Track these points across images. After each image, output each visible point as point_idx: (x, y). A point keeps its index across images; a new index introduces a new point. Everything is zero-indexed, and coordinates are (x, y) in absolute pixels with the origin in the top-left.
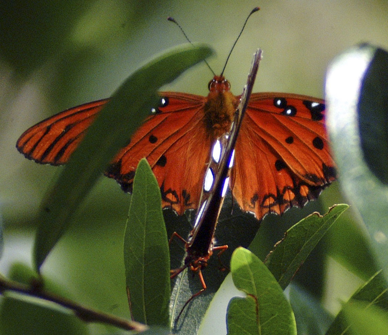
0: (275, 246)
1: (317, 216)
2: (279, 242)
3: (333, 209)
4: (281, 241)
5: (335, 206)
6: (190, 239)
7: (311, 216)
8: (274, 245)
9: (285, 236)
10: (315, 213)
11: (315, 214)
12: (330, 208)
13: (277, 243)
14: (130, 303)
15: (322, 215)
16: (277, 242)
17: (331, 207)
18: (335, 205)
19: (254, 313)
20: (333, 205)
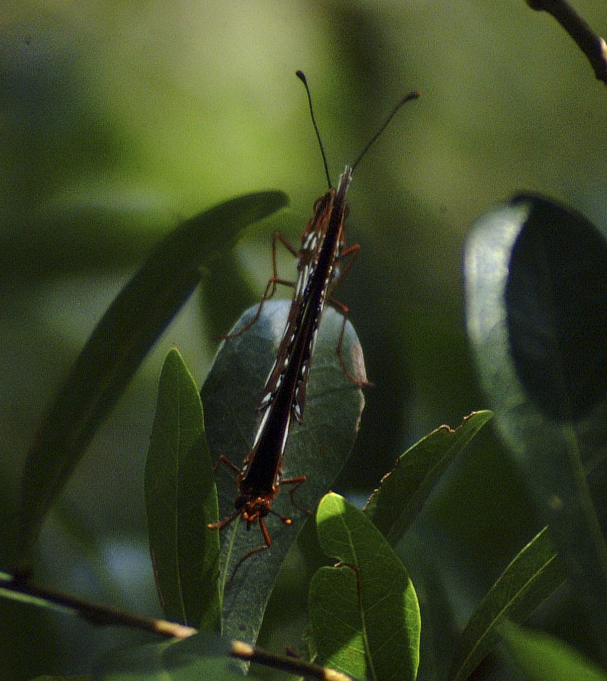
0: (382, 481)
1: (446, 431)
2: (388, 474)
3: (471, 418)
4: (390, 473)
5: (473, 415)
6: (245, 468)
7: (438, 432)
8: (380, 479)
9: (397, 464)
10: (442, 426)
11: (444, 428)
12: (465, 418)
13: (385, 476)
14: (157, 572)
15: (453, 429)
16: (385, 474)
17: (468, 417)
18: (474, 413)
19: (354, 592)
20: (471, 413)
